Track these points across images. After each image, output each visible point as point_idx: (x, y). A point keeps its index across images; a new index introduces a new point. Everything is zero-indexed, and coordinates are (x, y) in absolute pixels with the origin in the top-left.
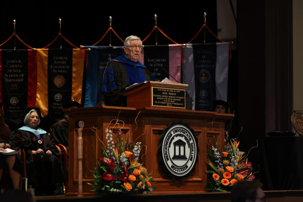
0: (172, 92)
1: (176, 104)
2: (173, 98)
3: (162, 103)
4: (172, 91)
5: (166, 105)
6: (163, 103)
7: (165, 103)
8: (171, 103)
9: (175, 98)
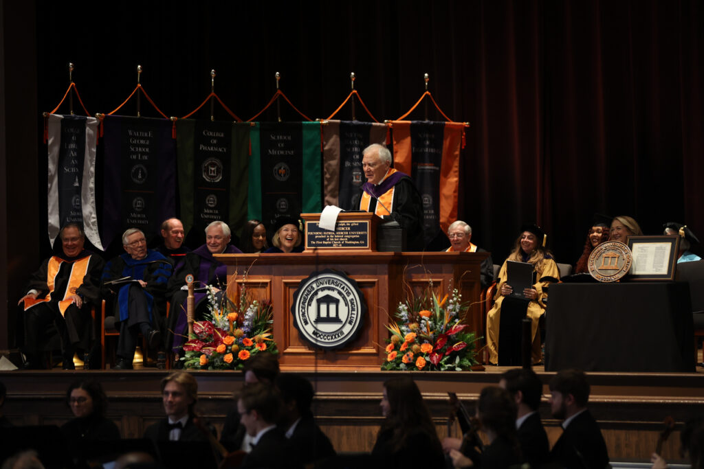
0: (343, 226)
1: (350, 242)
2: (344, 235)
3: (324, 242)
4: (344, 224)
5: (331, 245)
6: (326, 243)
7: (330, 243)
8: (341, 241)
9: (349, 235)
